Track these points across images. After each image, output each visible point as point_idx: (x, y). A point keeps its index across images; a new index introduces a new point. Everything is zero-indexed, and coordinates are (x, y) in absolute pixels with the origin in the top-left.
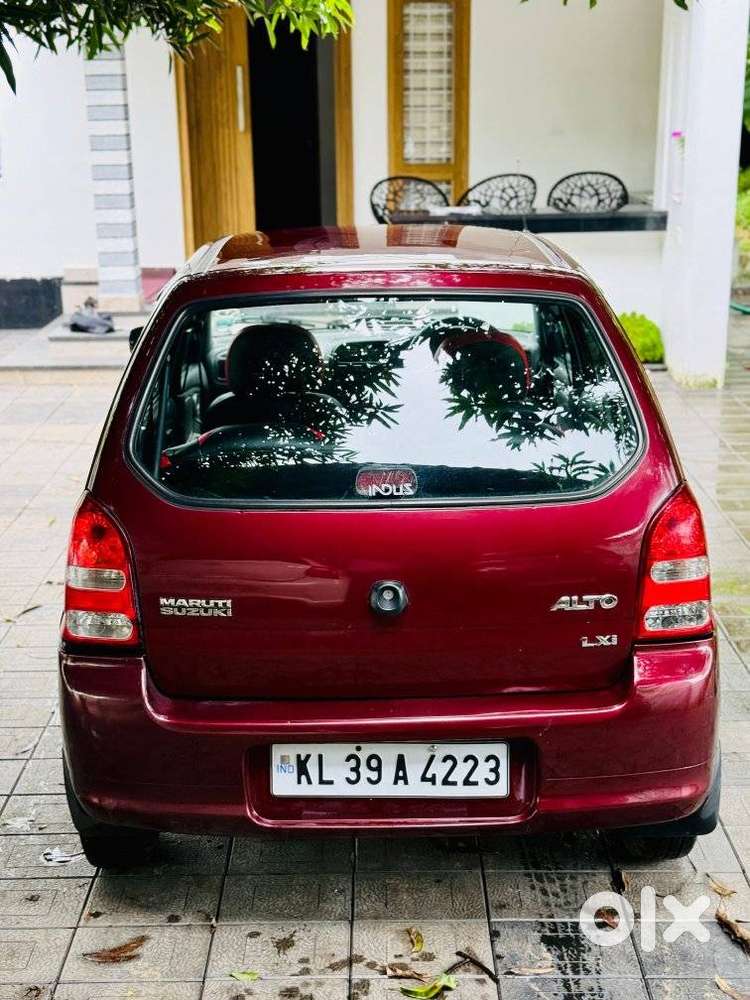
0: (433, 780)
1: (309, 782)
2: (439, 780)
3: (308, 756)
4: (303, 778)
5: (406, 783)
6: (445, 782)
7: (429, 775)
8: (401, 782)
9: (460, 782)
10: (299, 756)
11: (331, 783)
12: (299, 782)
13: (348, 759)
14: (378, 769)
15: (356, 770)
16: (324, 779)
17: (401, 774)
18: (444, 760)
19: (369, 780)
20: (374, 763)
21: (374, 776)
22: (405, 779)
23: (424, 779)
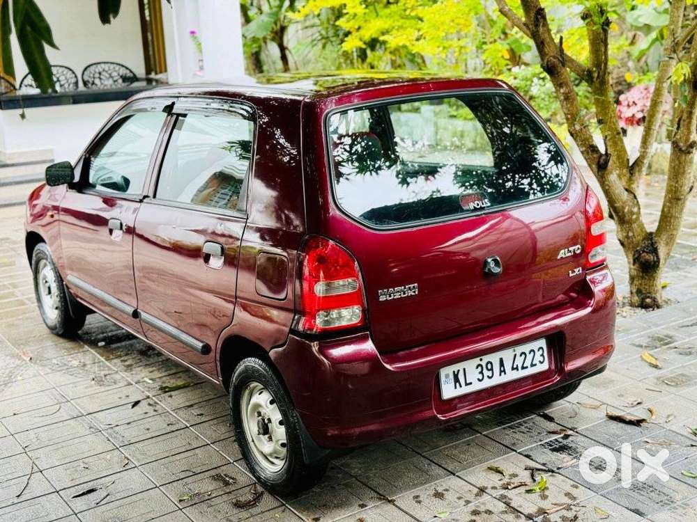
0: (517, 369)
1: (461, 386)
2: (520, 368)
3: (459, 371)
4: (457, 384)
5: (505, 373)
6: (523, 368)
7: (515, 366)
8: (503, 374)
9: (529, 366)
10: (454, 372)
11: (471, 383)
12: (456, 388)
13: (477, 368)
14: (492, 369)
15: (481, 373)
16: (468, 382)
17: (502, 369)
18: (521, 355)
19: (488, 377)
20: (489, 367)
21: (490, 373)
22: (504, 371)
23: (513, 369)
